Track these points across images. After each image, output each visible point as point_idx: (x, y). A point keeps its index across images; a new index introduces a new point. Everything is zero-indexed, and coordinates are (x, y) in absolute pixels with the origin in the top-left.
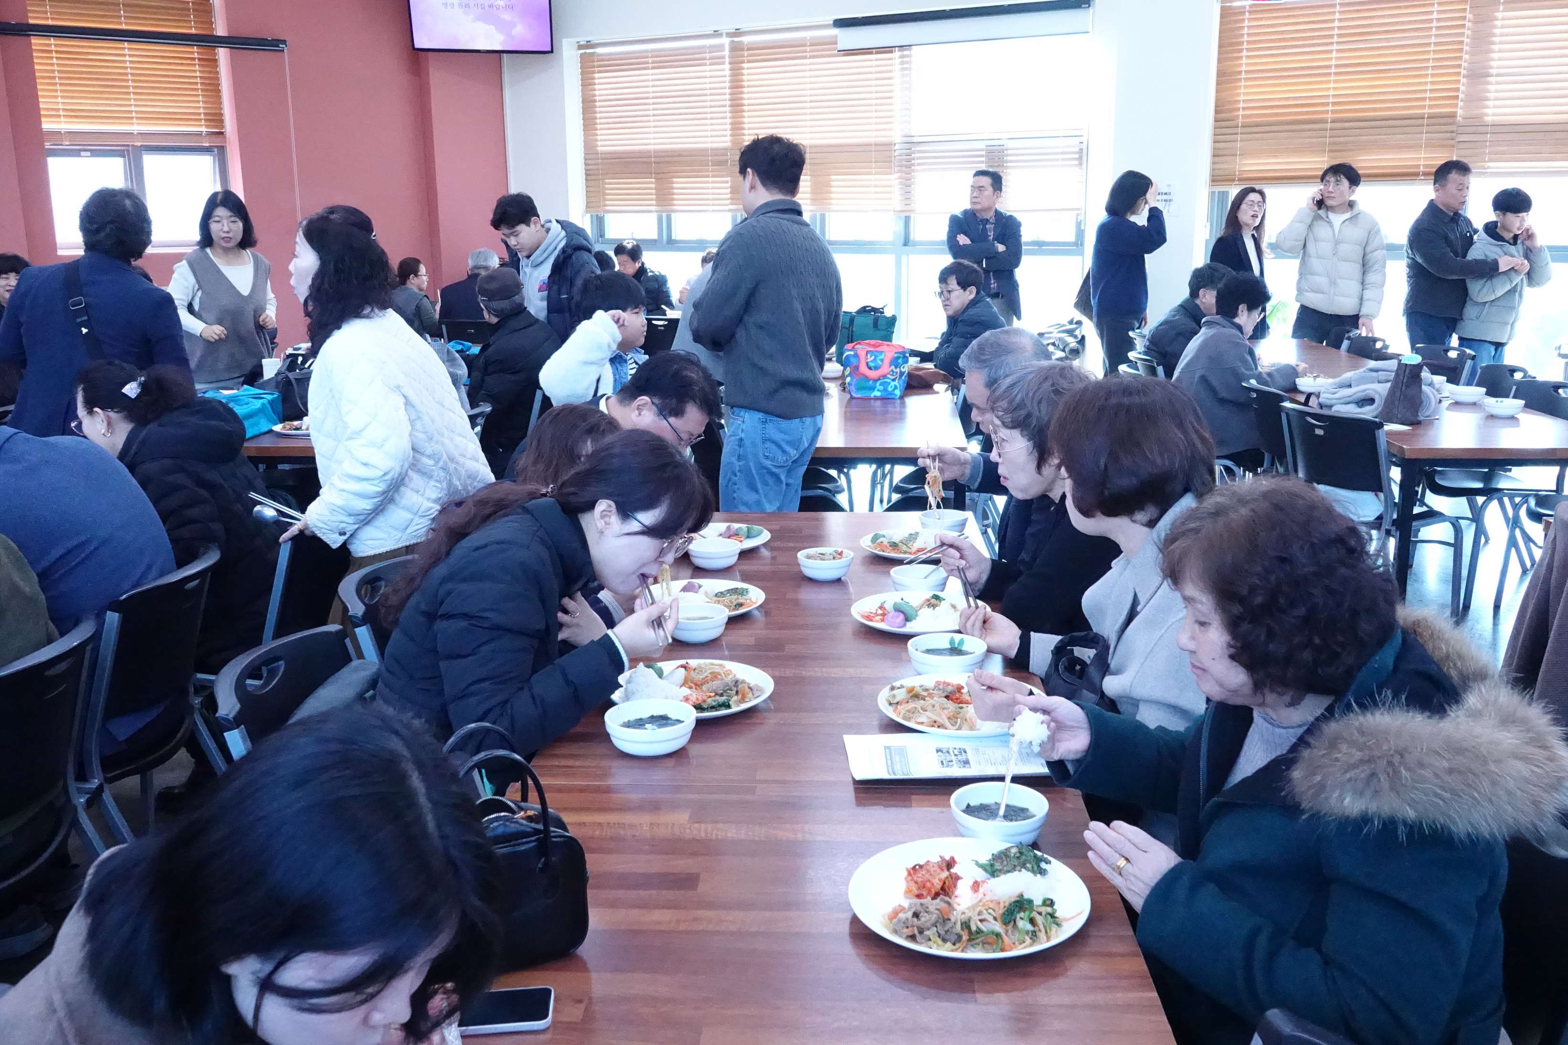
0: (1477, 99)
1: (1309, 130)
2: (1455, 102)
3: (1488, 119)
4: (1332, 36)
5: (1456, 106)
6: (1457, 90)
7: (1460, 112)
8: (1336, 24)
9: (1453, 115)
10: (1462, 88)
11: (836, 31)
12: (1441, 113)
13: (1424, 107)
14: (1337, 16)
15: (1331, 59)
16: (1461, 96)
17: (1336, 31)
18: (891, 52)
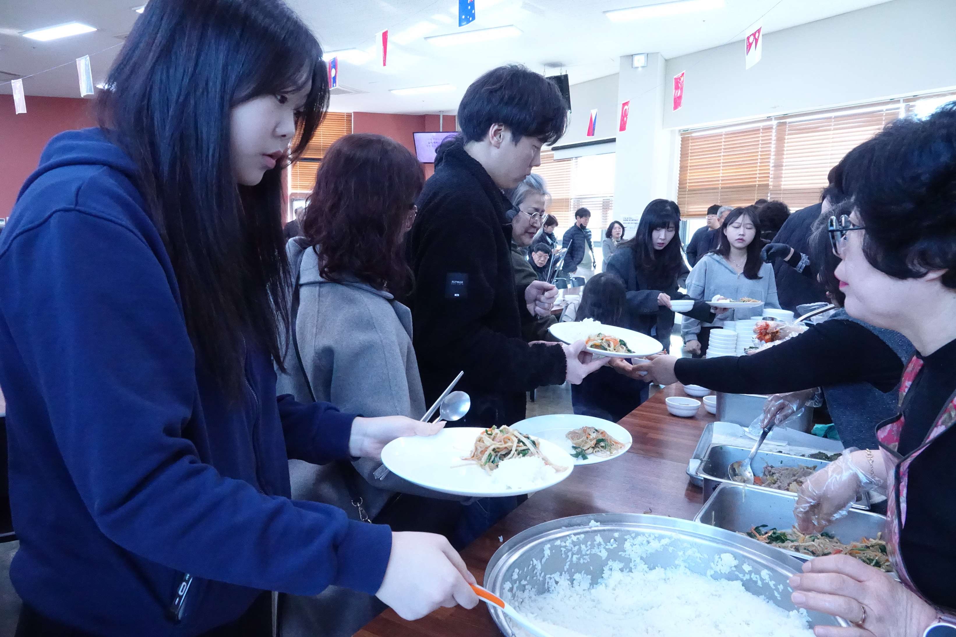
0: (778, 177)
1: (713, 193)
2: (768, 179)
3: (782, 187)
4: (721, 149)
5: (768, 180)
6: (769, 173)
7: (770, 184)
8: (723, 143)
9: (767, 185)
10: (771, 172)
11: (553, 152)
12: (763, 184)
13: (755, 181)
14: (723, 140)
15: (720, 160)
16: (771, 176)
17: (723, 147)
18: (570, 160)
